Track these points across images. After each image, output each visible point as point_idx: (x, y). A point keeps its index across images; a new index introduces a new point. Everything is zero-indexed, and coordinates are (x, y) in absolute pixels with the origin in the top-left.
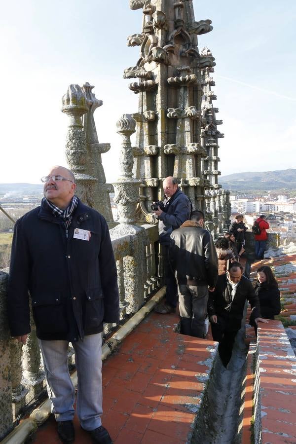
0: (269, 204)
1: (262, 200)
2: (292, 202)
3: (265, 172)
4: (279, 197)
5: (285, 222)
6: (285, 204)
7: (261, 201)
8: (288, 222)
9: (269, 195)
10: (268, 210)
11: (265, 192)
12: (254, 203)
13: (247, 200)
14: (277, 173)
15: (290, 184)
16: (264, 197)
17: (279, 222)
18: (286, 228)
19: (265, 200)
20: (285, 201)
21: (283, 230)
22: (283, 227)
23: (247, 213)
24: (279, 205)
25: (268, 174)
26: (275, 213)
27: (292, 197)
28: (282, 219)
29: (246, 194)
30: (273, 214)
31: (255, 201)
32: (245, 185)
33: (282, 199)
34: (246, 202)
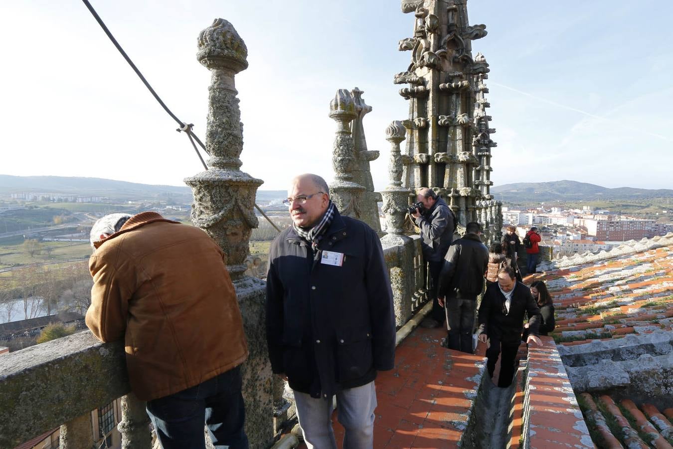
0: (542, 217)
1: (536, 212)
2: (566, 214)
3: (539, 184)
4: (553, 209)
5: (558, 235)
6: (559, 216)
7: (534, 213)
8: (561, 235)
9: (542, 207)
10: (541, 222)
11: (539, 204)
12: (527, 214)
13: (520, 212)
14: (551, 184)
15: (565, 195)
16: (537, 209)
17: (552, 235)
18: (560, 241)
19: (538, 212)
20: (559, 213)
21: (557, 244)
22: (556, 240)
23: (520, 225)
24: (553, 217)
25: (541, 185)
26: (548, 226)
27: (566, 210)
28: (556, 232)
29: (519, 205)
30: (546, 226)
31: (528, 212)
32: (518, 196)
33: (555, 211)
34: (518, 214)
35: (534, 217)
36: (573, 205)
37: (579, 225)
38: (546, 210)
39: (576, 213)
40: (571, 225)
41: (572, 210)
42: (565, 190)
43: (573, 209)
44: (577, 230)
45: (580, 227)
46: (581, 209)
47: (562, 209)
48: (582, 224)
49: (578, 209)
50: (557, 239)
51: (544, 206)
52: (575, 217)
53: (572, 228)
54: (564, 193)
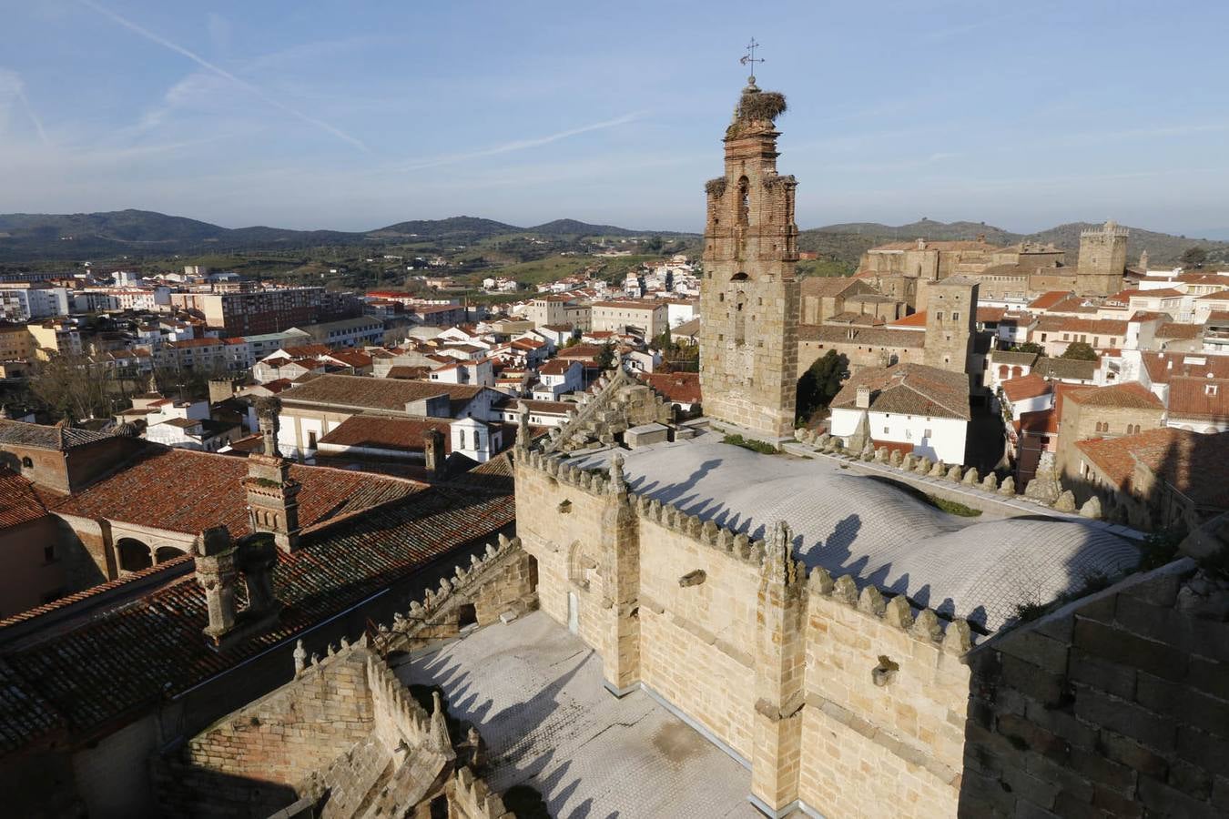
35: (70, 297)
36: (162, 265)
37: (183, 307)
38: (97, 279)
39: (171, 282)
40: (167, 309)
41: (161, 277)
42: (135, 232)
43: (164, 273)
44: (184, 319)
45: (186, 310)
46: (181, 273)
47: (137, 273)
48: (190, 305)
49: (174, 272)
50: (139, 343)
51: (91, 270)
52: (172, 291)
53: (170, 315)
54: (135, 239)
